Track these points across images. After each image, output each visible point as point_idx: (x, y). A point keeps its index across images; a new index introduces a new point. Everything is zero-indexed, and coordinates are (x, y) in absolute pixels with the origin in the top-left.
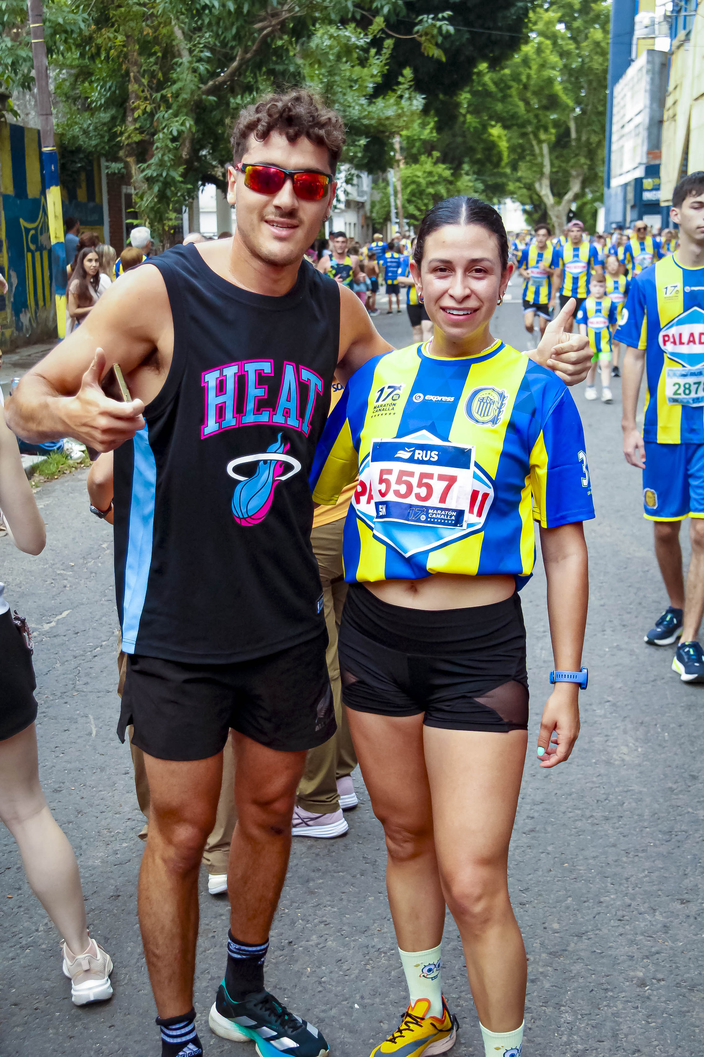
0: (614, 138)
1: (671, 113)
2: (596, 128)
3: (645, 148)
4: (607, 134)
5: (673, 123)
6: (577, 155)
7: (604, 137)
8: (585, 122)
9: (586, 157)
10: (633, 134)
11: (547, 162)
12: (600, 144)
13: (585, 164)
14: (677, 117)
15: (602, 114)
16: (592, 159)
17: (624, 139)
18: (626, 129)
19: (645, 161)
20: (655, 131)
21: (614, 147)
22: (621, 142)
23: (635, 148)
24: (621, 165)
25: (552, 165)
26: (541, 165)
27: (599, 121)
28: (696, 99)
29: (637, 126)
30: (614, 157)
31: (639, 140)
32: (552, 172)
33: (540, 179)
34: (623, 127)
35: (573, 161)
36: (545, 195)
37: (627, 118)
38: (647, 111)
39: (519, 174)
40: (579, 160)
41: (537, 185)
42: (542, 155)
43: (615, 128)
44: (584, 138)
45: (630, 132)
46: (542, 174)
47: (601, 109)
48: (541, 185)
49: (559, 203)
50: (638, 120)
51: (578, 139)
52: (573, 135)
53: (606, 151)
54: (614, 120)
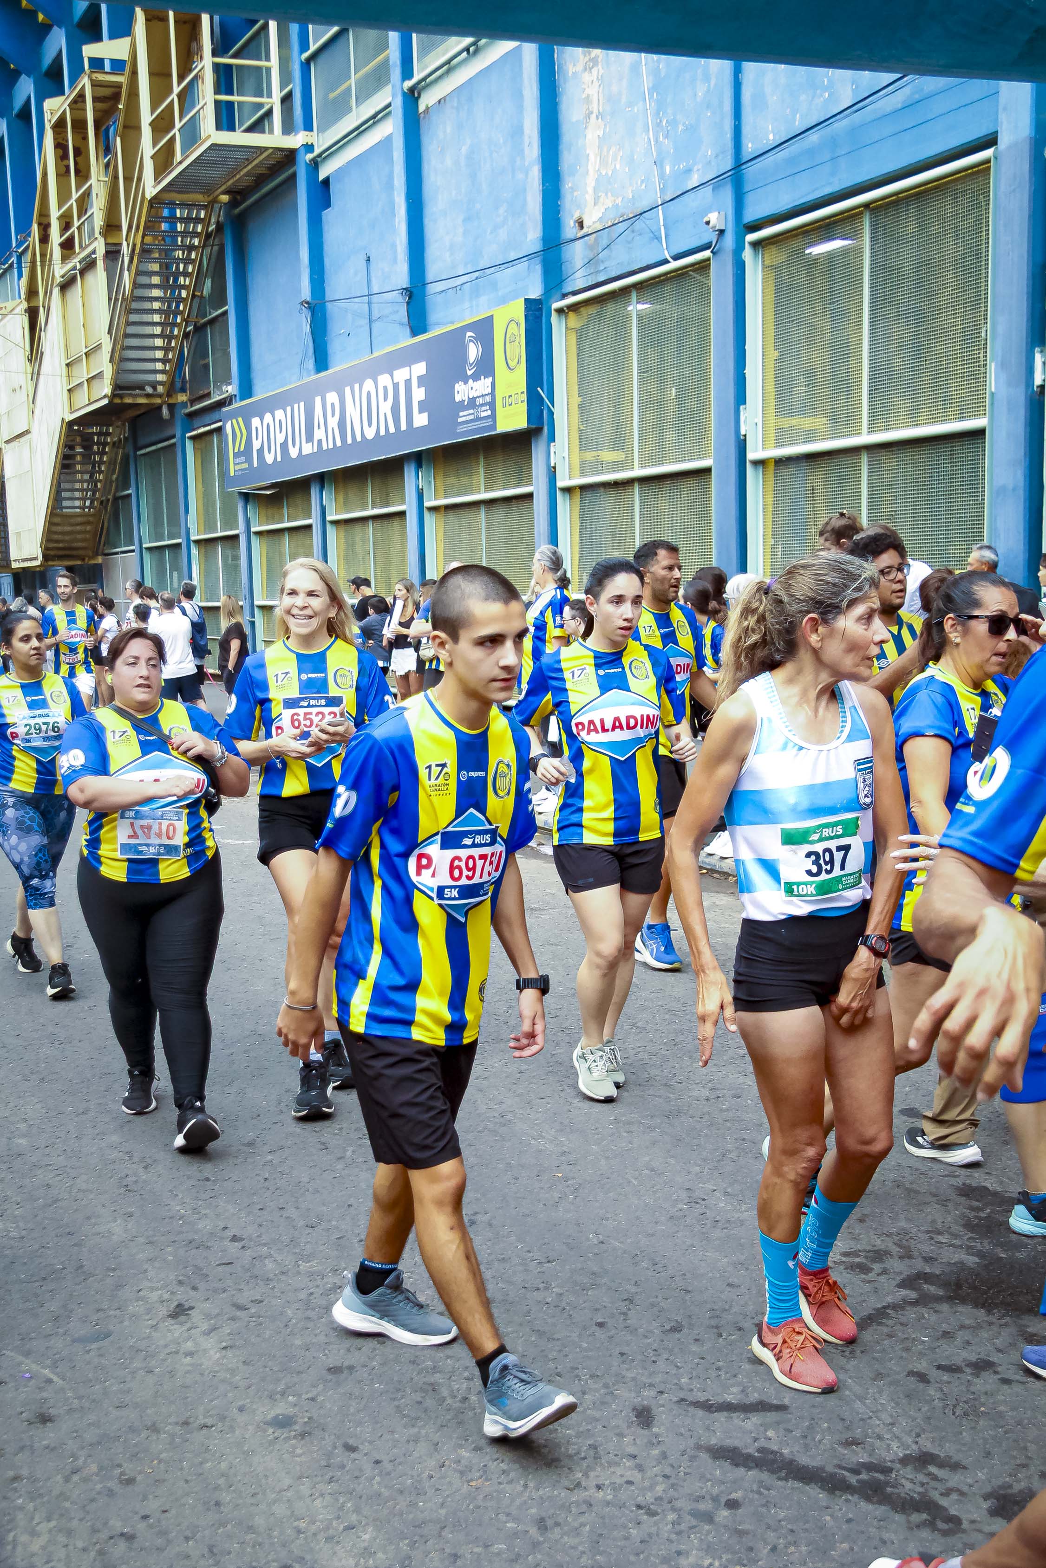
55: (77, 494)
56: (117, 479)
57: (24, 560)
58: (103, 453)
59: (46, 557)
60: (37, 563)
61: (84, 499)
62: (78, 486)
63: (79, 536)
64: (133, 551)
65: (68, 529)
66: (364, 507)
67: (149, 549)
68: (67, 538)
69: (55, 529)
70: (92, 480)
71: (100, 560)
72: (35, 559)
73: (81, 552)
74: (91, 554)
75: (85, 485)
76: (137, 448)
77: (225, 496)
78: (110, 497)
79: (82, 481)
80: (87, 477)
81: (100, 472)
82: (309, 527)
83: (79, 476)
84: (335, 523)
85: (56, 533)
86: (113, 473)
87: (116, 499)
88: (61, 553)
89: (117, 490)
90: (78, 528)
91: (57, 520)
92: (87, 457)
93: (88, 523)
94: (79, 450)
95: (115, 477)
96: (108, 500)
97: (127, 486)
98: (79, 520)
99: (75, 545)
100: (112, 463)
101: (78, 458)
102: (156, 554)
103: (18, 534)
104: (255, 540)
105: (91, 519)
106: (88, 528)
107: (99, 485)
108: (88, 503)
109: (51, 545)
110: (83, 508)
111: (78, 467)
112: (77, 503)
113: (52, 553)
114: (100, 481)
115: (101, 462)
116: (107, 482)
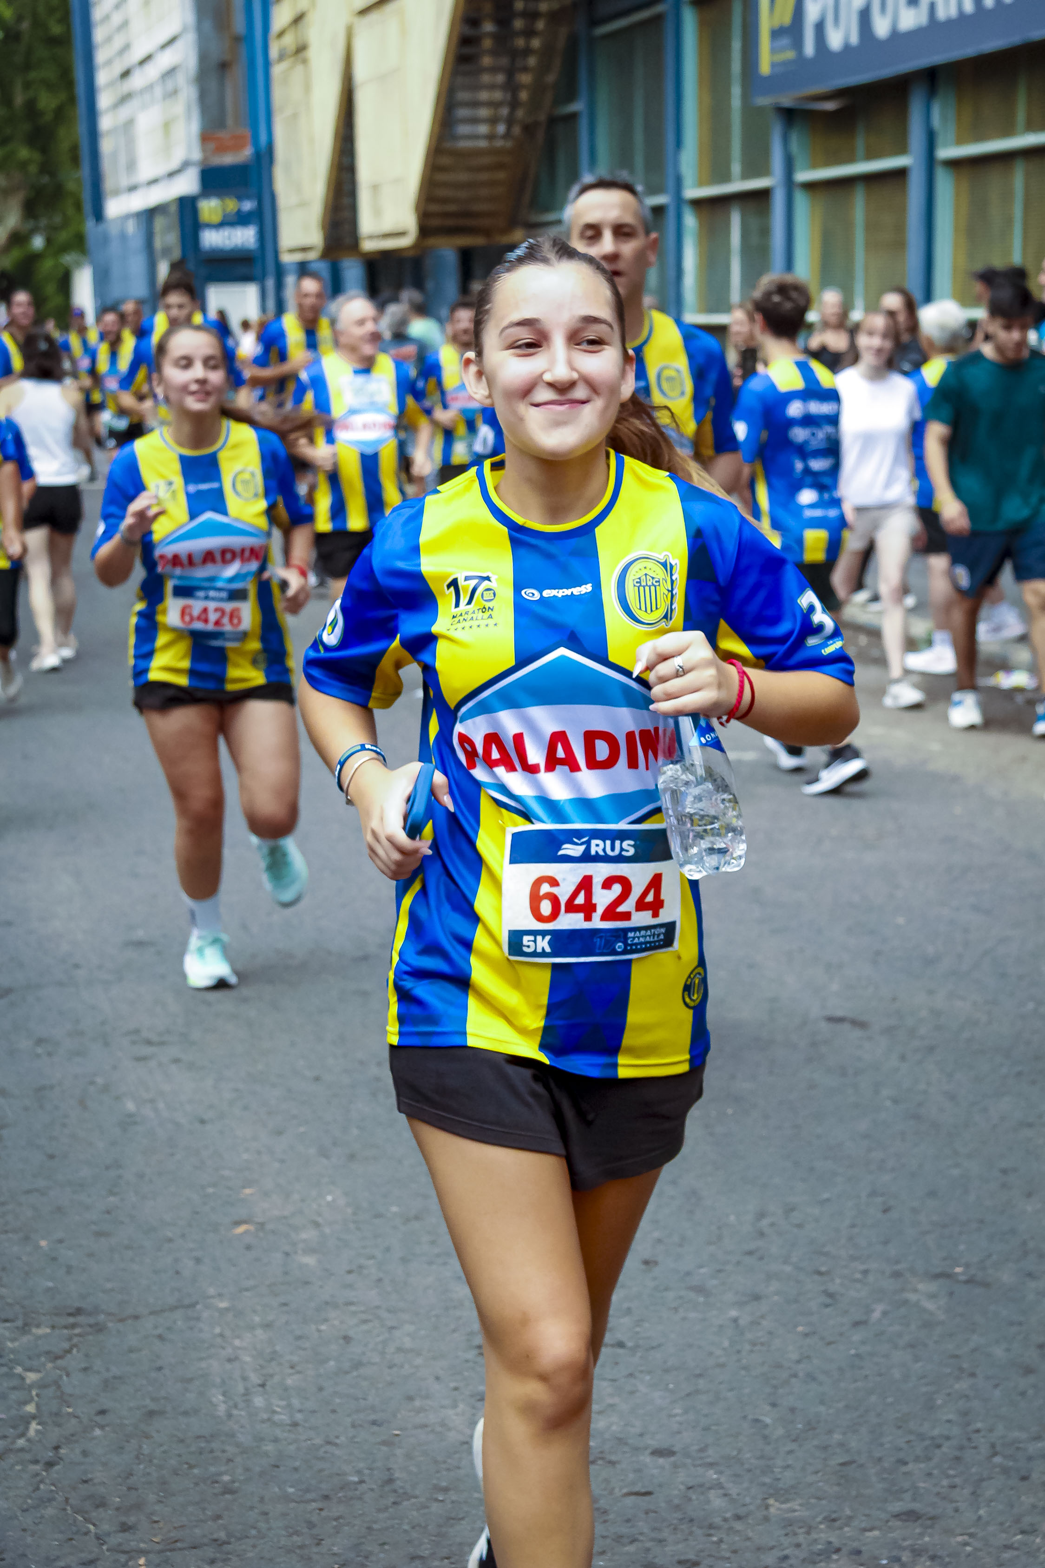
0: (104, 100)
1: (289, 40)
2: (49, 73)
3: (195, 127)
4: (80, 90)
5: (300, 68)
6: (8, 140)
7: (75, 97)
8: (21, 58)
9: (30, 145)
10: (158, 91)
12: (62, 114)
13: (30, 161)
14: (312, 53)
15: (63, 42)
16: (45, 151)
17: (134, 103)
18: (137, 81)
19: (196, 155)
21: (105, 123)
22: (124, 113)
23: (167, 126)
24: (132, 166)
27: (53, 59)
28: (364, 12)
29: (171, 72)
31: (176, 108)
34: (126, 74)
37: (137, 54)
38: (191, 36)
40: (14, 151)
43: (102, 77)
44: (21, 99)
45: (150, 87)
47: (56, 29)
50: (166, 60)
53: (82, 129)
54: (101, 56)
55: (484, 112)
56: (555, 83)
57: (384, 236)
58: (529, 33)
59: (423, 231)
60: (408, 242)
61: (493, 121)
62: (484, 96)
65: (463, 177)
66: (1008, 131)
68: (462, 194)
69: (441, 177)
70: (511, 86)
72: (405, 234)
75: (498, 95)
76: (595, 22)
77: (750, 112)
78: (542, 117)
79: (492, 87)
80: (500, 78)
81: (525, 69)
82: (901, 174)
83: (486, 78)
84: (954, 164)
85: (445, 185)
86: (549, 71)
87: (553, 121)
88: (450, 222)
89: (554, 104)
90: (484, 176)
91: (445, 160)
92: (503, 38)
93: (499, 166)
94: (488, 27)
95: (551, 78)
96: (537, 124)
97: (570, 95)
98: (485, 160)
99: (476, 207)
100: (547, 52)
101: (487, 43)
103: (375, 187)
104: (801, 201)
105: (506, 159)
106: (501, 175)
107: (524, 96)
108: (501, 129)
109: (436, 208)
110: (492, 137)
111: (487, 61)
112: (483, 129)
113: (435, 222)
114: (523, 86)
115: (527, 51)
116: (538, 89)
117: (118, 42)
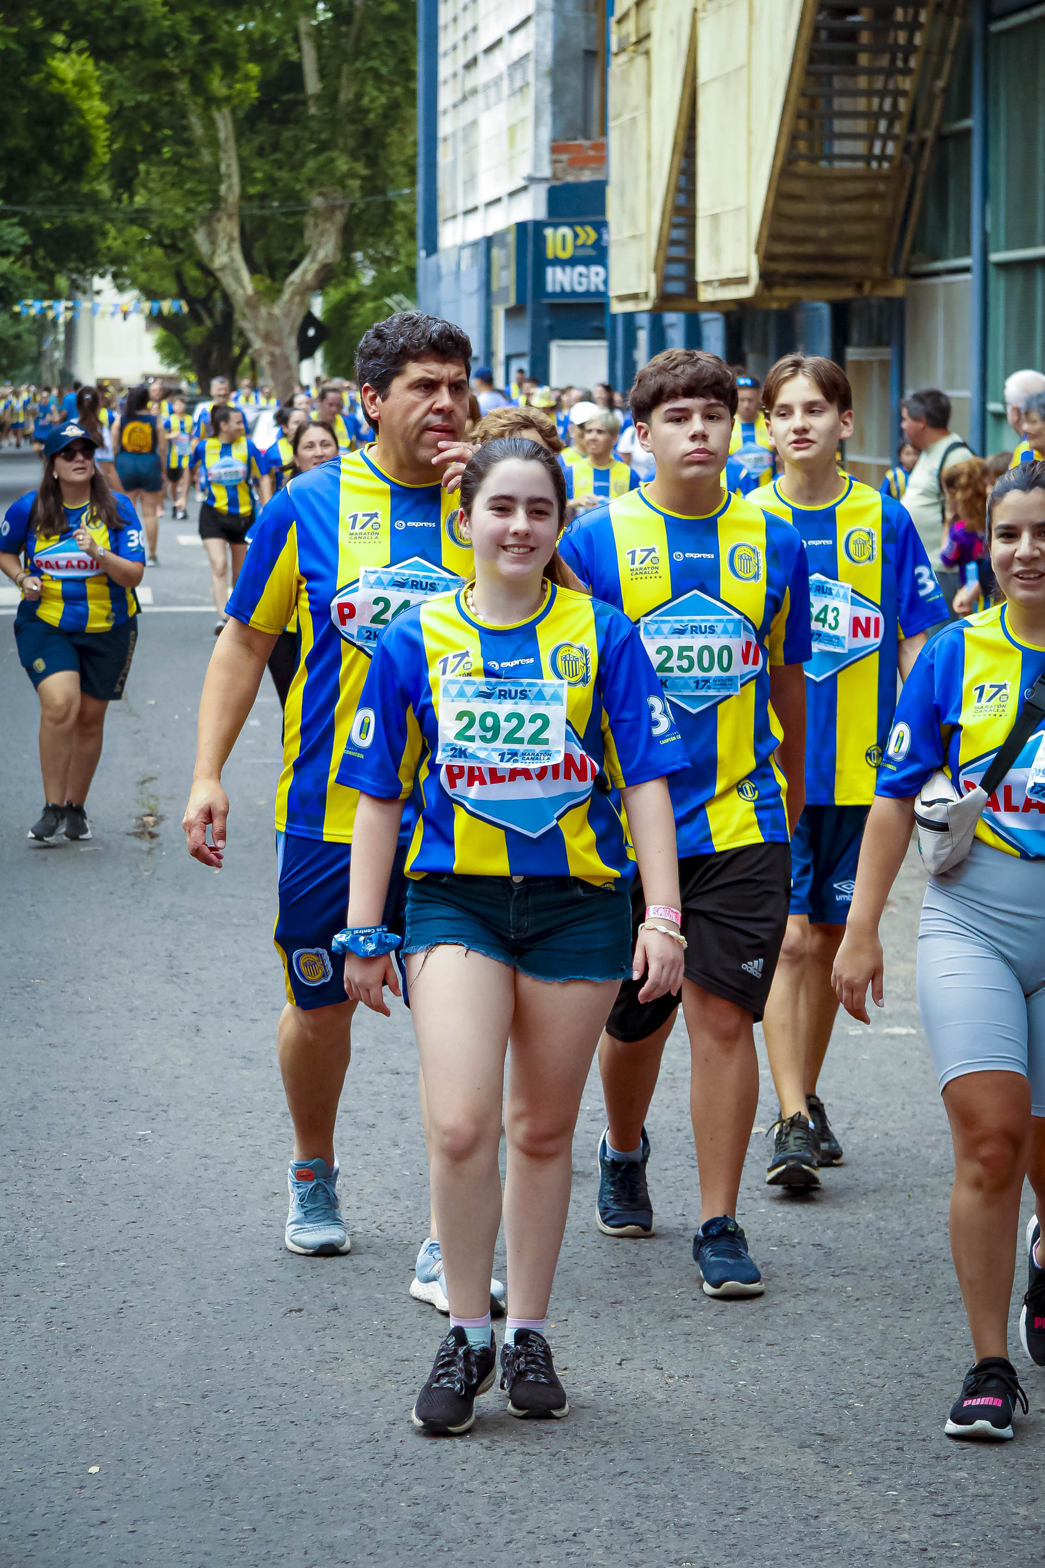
0: (445, 98)
1: (630, 27)
2: (383, 64)
3: (546, 134)
4: (420, 86)
5: (641, 60)
6: (323, 147)
7: (412, 94)
8: (348, 44)
9: (354, 155)
10: (506, 86)
11: (230, 165)
13: (351, 174)
14: (656, 45)
16: (372, 161)
17: (478, 102)
18: (483, 74)
19: (544, 171)
20: (574, 81)
21: (445, 126)
22: (467, 112)
23: (512, 131)
24: (471, 181)
25: (246, 174)
26: (214, 175)
27: (390, 43)
30: (444, 157)
31: (527, 109)
32: (245, 197)
33: (208, 220)
34: (471, 64)
35: (311, 164)
36: (223, 268)
37: (485, 39)
38: (548, 18)
39: (139, 200)
40: (332, 160)
41: (200, 237)
42: (214, 143)
43: (445, 68)
44: (346, 95)
45: (496, 82)
46: (216, 200)
48: (212, 236)
49: (274, 293)
50: (521, 44)
51: (329, 97)
52: (313, 84)
54: (444, 43)
55: (858, 126)
56: (946, 91)
57: (726, 283)
58: (913, 26)
59: (767, 278)
60: (746, 292)
61: (870, 137)
62: (859, 104)
63: (858, 229)
64: (966, 270)
65: (824, 209)
67: (1005, 266)
68: (823, 232)
69: (789, 208)
70: (890, 92)
71: (899, 288)
72: (744, 281)
73: (852, 268)
74: (877, 271)
75: (875, 103)
76: (991, 17)
78: (929, 134)
80: (876, 83)
81: (906, 71)
83: (862, 82)
85: (797, 218)
86: (937, 75)
88: (804, 268)
89: (946, 117)
90: (851, 208)
91: (797, 187)
92: (881, 31)
93: (872, 196)
95: (940, 84)
96: (923, 143)
97: (963, 107)
98: (860, 187)
99: (840, 249)
100: (934, 51)
101: (865, 37)
102: (1018, 277)
103: (715, 218)
105: (881, 187)
106: (876, 208)
107: (905, 105)
108: (878, 147)
109: (780, 248)
110: (868, 158)
111: (863, 59)
113: (783, 267)
114: (907, 94)
115: (909, 49)
116: (923, 97)
117: (466, 25)
